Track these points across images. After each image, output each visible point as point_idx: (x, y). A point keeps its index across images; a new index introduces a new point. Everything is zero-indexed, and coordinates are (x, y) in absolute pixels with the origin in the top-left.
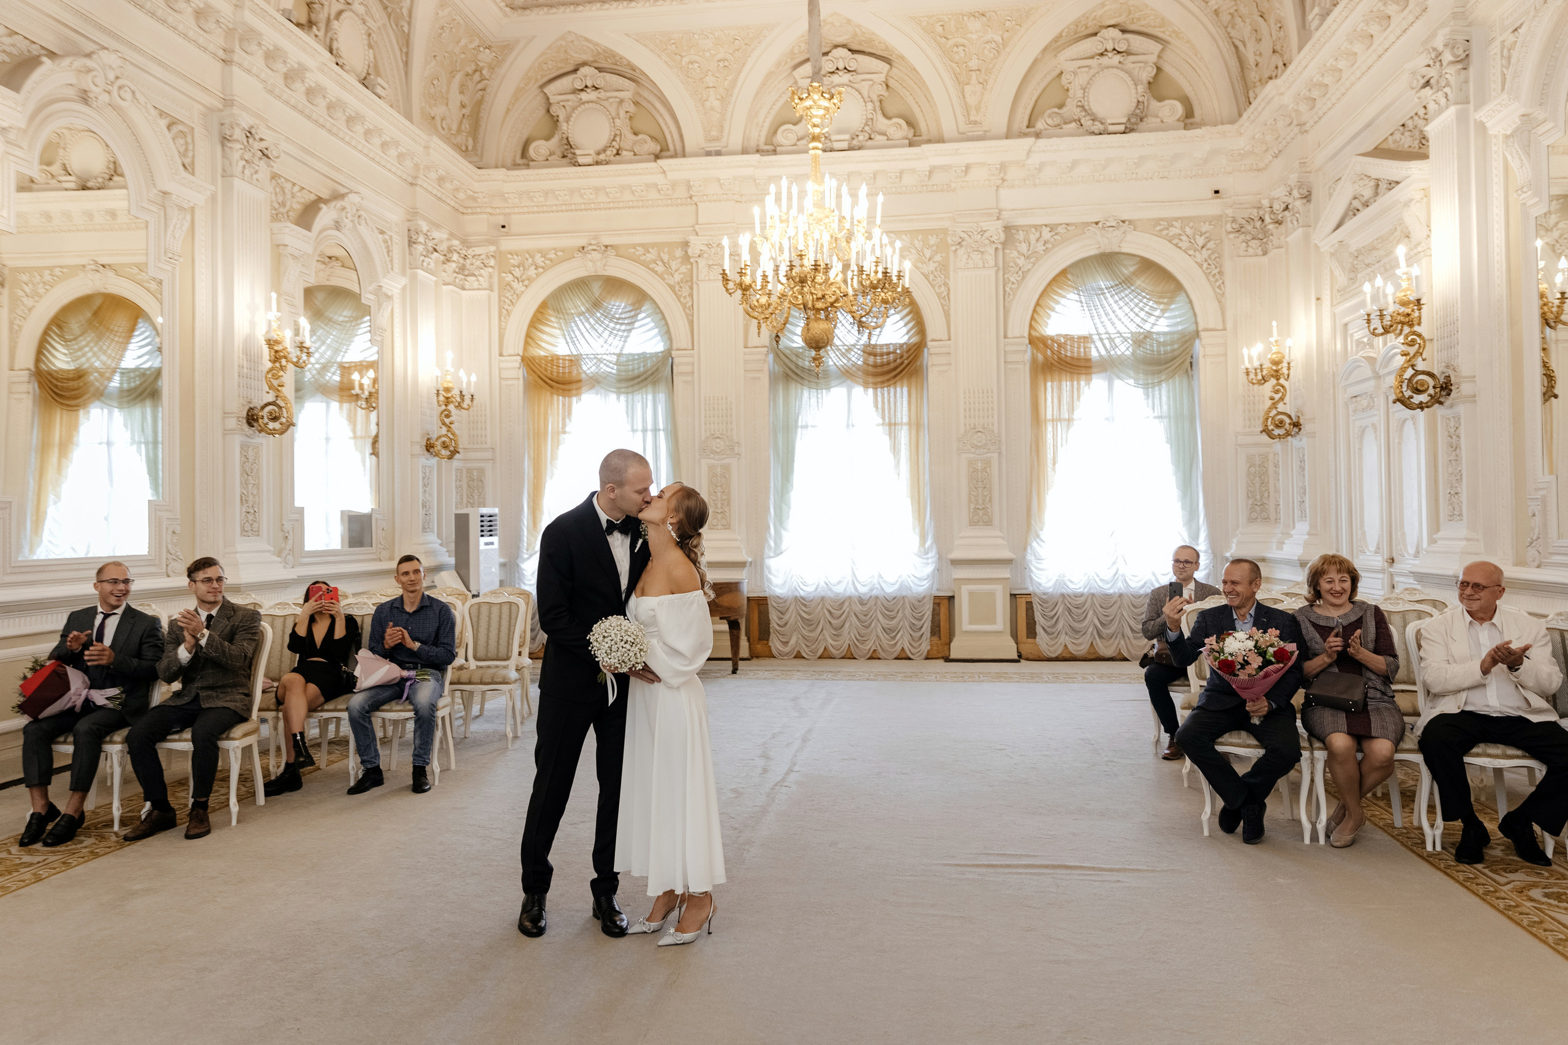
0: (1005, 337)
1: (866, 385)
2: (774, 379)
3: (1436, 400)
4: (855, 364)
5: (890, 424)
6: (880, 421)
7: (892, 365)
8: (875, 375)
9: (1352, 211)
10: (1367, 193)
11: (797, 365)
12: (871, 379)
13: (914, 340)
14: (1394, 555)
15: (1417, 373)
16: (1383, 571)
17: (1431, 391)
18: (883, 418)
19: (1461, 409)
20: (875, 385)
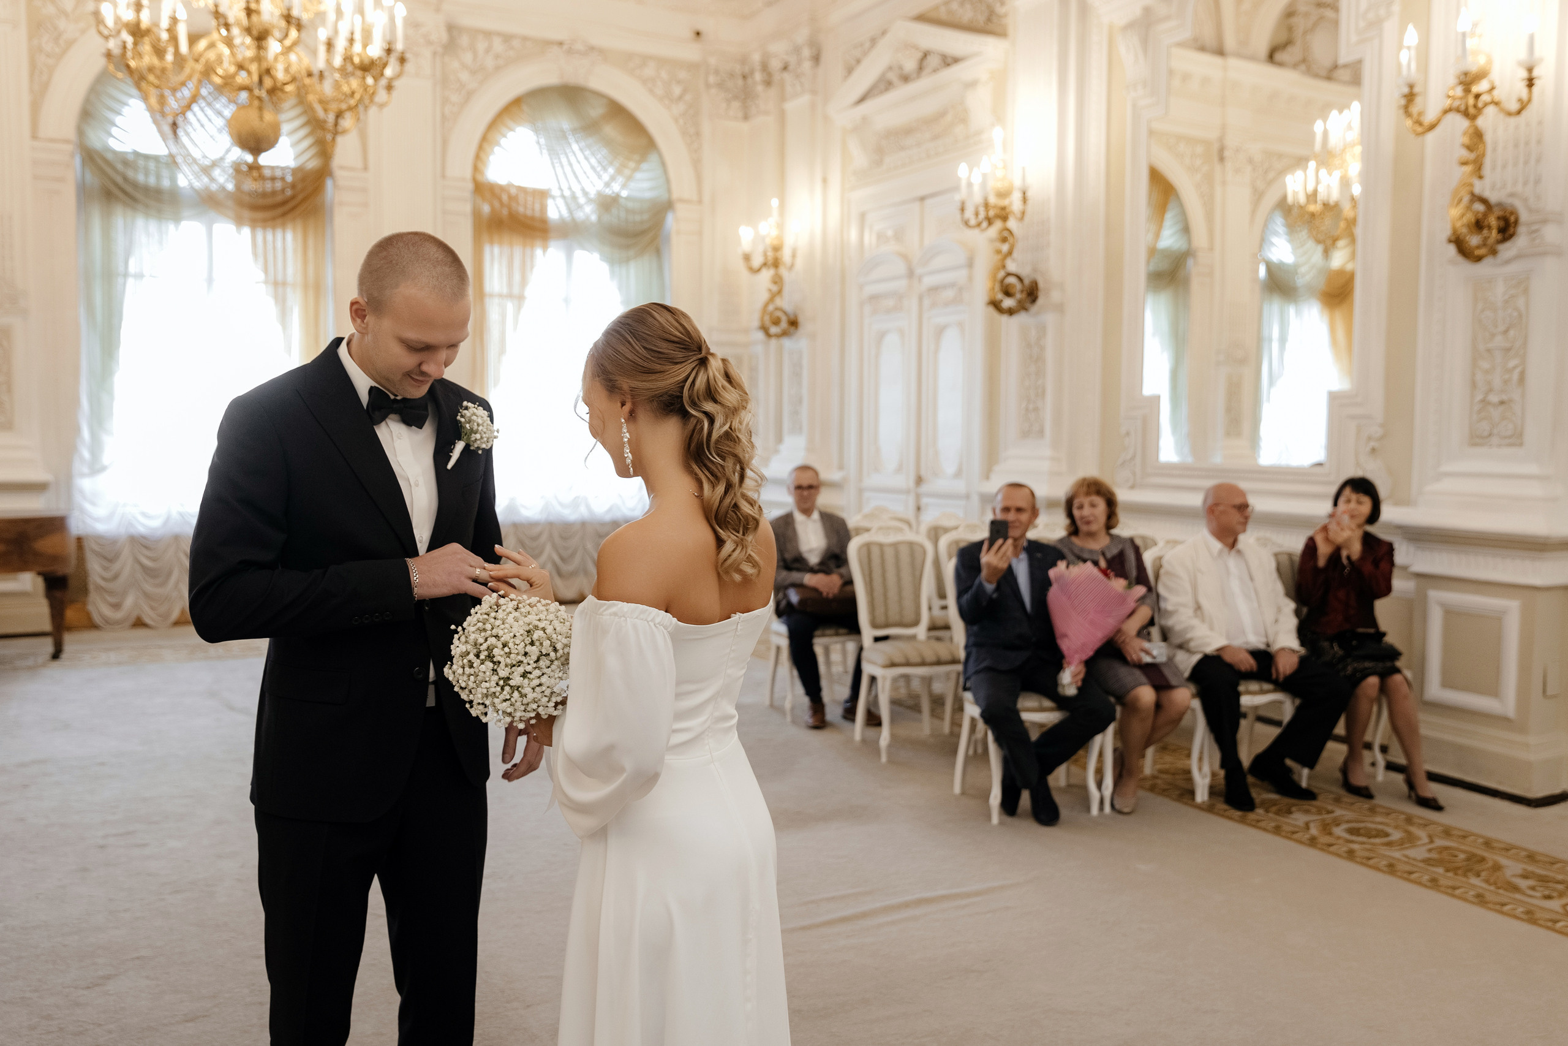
0: (444, 176)
1: (239, 222)
2: (84, 194)
3: (1022, 307)
4: (223, 188)
5: (276, 284)
6: (261, 276)
7: (279, 198)
8: (255, 208)
9: (883, 85)
10: (910, 65)
11: (125, 179)
12: (247, 214)
13: (313, 164)
14: (923, 473)
15: (1009, 274)
16: (908, 492)
17: (1019, 296)
18: (266, 271)
19: (1050, 319)
20: (254, 224)
